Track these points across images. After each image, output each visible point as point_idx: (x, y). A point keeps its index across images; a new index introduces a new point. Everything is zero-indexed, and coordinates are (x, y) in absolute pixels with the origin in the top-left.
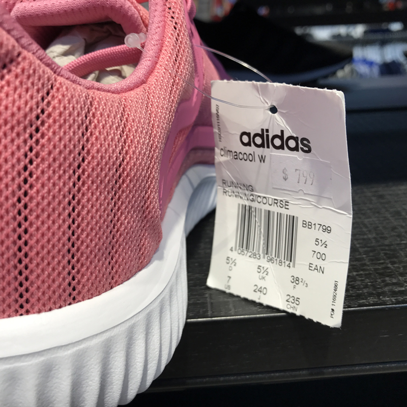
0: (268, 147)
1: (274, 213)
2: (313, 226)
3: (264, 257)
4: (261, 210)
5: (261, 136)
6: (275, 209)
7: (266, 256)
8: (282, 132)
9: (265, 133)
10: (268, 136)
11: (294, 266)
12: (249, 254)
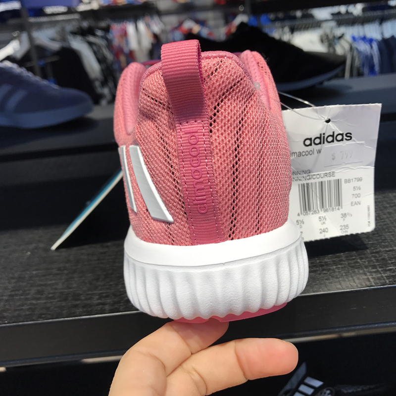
0: (324, 143)
1: (325, 182)
2: (351, 181)
3: (321, 211)
4: (316, 183)
5: (320, 138)
6: (326, 179)
7: (323, 209)
8: (334, 132)
9: (322, 136)
10: (324, 137)
11: (342, 208)
12: (311, 213)
